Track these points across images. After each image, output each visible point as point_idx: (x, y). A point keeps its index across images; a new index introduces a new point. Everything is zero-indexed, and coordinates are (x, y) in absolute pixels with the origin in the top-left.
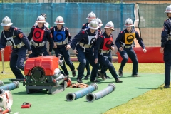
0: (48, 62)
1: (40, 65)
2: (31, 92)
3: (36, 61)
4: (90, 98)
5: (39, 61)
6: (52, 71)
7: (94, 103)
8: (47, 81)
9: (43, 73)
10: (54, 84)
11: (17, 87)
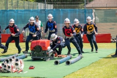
0: (44, 43)
1: (40, 45)
2: (34, 60)
3: (37, 42)
4: (68, 63)
5: (39, 42)
6: (46, 48)
7: (70, 66)
8: (43, 54)
9: (41, 49)
10: (48, 55)
11: (26, 57)
